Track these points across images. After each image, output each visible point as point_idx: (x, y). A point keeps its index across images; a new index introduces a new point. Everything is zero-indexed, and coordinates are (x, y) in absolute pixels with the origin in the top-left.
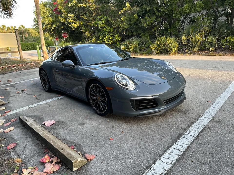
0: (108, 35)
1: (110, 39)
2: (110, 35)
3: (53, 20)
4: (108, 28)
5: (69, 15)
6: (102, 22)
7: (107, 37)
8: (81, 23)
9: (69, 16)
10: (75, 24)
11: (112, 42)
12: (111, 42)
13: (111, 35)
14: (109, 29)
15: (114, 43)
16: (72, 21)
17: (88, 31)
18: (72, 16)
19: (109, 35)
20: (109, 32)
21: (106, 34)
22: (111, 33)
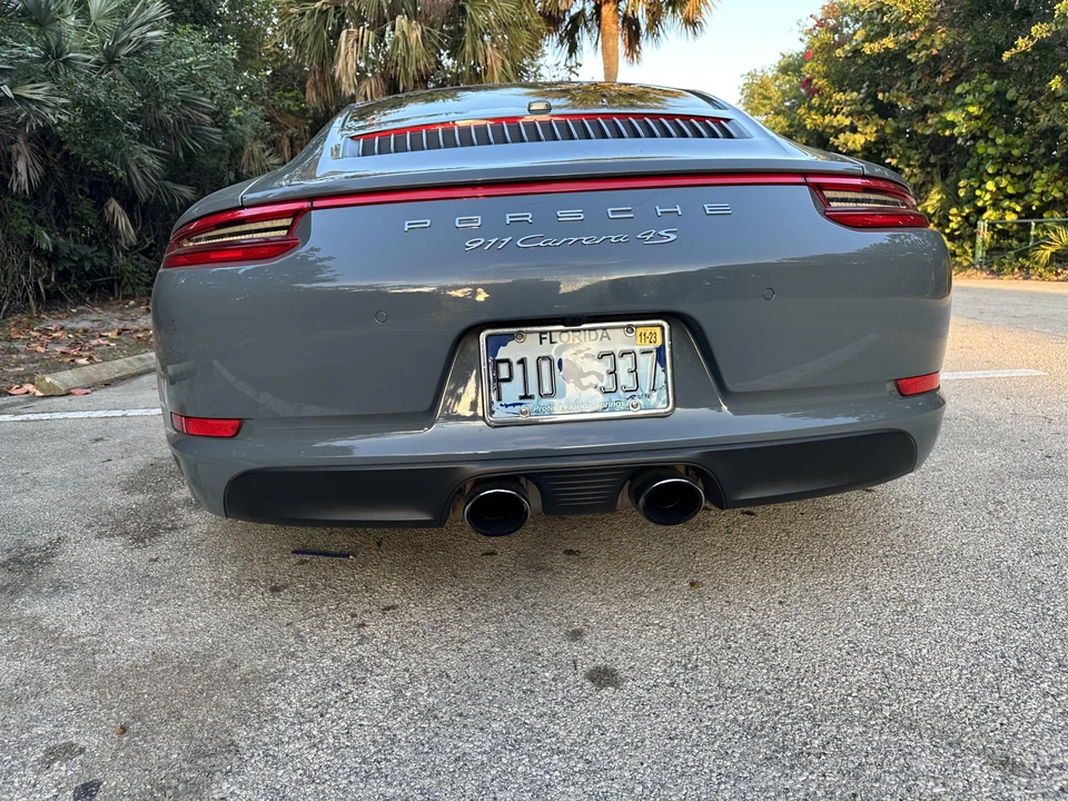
0: (998, 173)
1: (1010, 197)
2: (1013, 176)
3: (790, 126)
4: (999, 141)
5: (839, 96)
6: (968, 113)
7: (990, 186)
8: (890, 126)
9: (838, 103)
10: (858, 136)
11: (1018, 209)
12: (1014, 211)
13: (1019, 173)
14: (1006, 145)
15: (1028, 213)
16: (847, 122)
17: (918, 160)
18: (848, 98)
19: (1006, 173)
20: (1006, 159)
21: (990, 171)
22: (1018, 161)
